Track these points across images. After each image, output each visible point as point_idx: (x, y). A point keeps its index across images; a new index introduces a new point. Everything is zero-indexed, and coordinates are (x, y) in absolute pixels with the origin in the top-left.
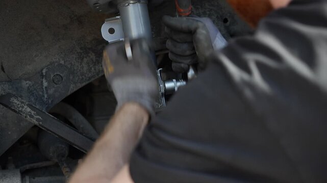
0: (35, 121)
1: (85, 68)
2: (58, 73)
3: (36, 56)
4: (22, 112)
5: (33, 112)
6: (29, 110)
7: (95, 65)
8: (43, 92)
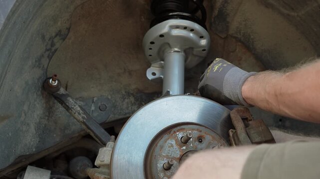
0: (81, 117)
1: (125, 106)
2: (105, 103)
3: (92, 87)
4: (73, 108)
5: (81, 111)
6: (79, 109)
7: (132, 105)
8: (90, 112)
